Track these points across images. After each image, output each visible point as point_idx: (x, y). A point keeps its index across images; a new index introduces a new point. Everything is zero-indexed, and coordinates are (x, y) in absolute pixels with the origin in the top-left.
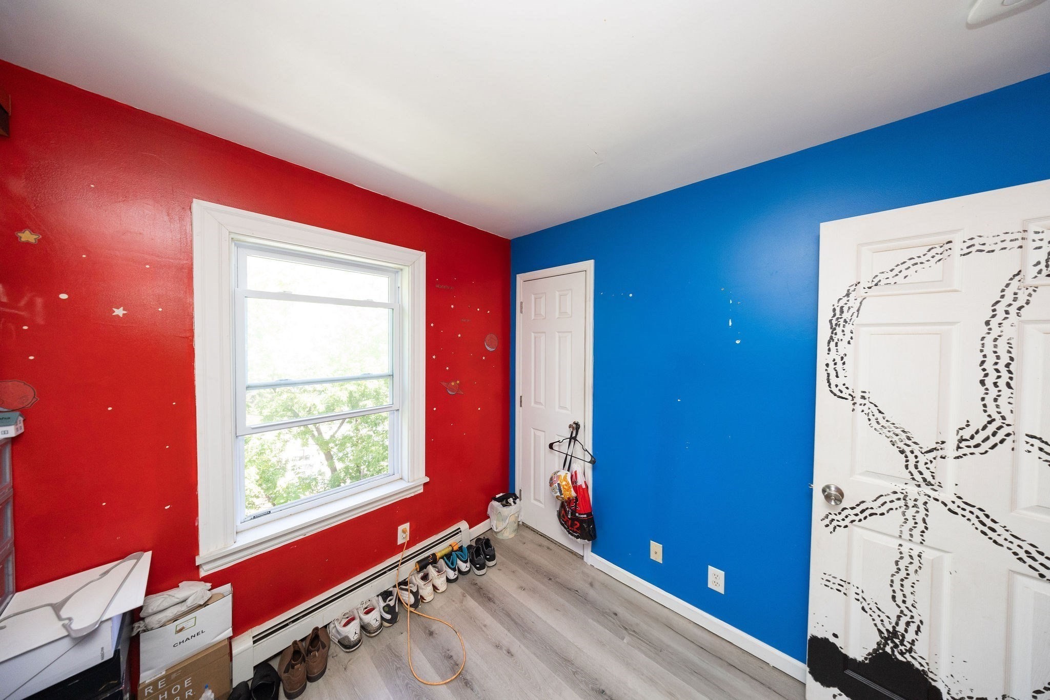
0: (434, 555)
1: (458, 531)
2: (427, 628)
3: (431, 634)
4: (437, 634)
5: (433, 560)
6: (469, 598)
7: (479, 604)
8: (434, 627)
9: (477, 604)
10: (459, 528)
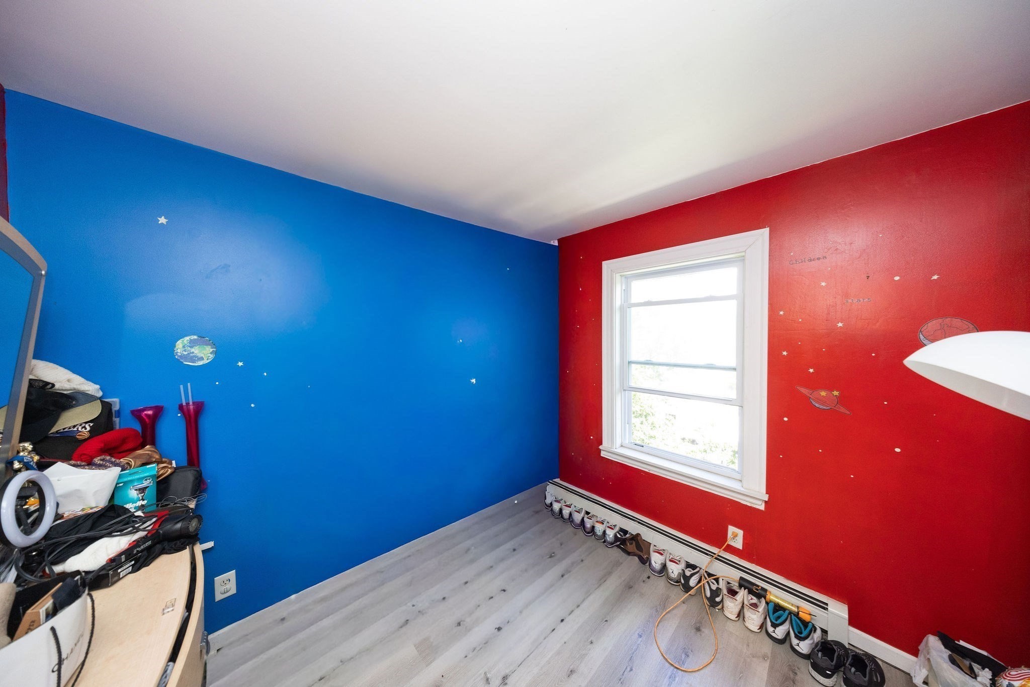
0: (765, 590)
1: (824, 606)
2: (701, 623)
3: (698, 629)
4: (701, 635)
5: (760, 594)
6: (767, 665)
7: (767, 681)
8: (706, 631)
9: (766, 679)
10: (827, 604)
